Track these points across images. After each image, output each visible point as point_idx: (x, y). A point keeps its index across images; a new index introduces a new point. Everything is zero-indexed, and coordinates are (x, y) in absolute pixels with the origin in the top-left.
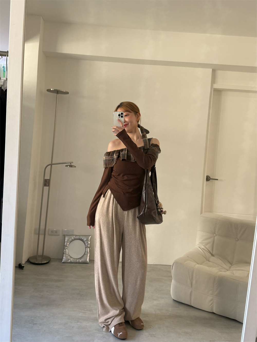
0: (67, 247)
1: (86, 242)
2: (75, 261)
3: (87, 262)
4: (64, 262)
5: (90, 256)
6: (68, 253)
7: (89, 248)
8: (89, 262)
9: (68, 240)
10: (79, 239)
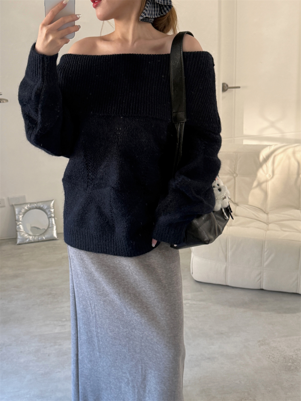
0: (19, 221)
1: (47, 211)
2: (36, 238)
3: (55, 238)
4: (20, 243)
5: (56, 229)
6: (23, 229)
7: (54, 217)
8: (58, 237)
9: (20, 211)
10: (36, 208)
